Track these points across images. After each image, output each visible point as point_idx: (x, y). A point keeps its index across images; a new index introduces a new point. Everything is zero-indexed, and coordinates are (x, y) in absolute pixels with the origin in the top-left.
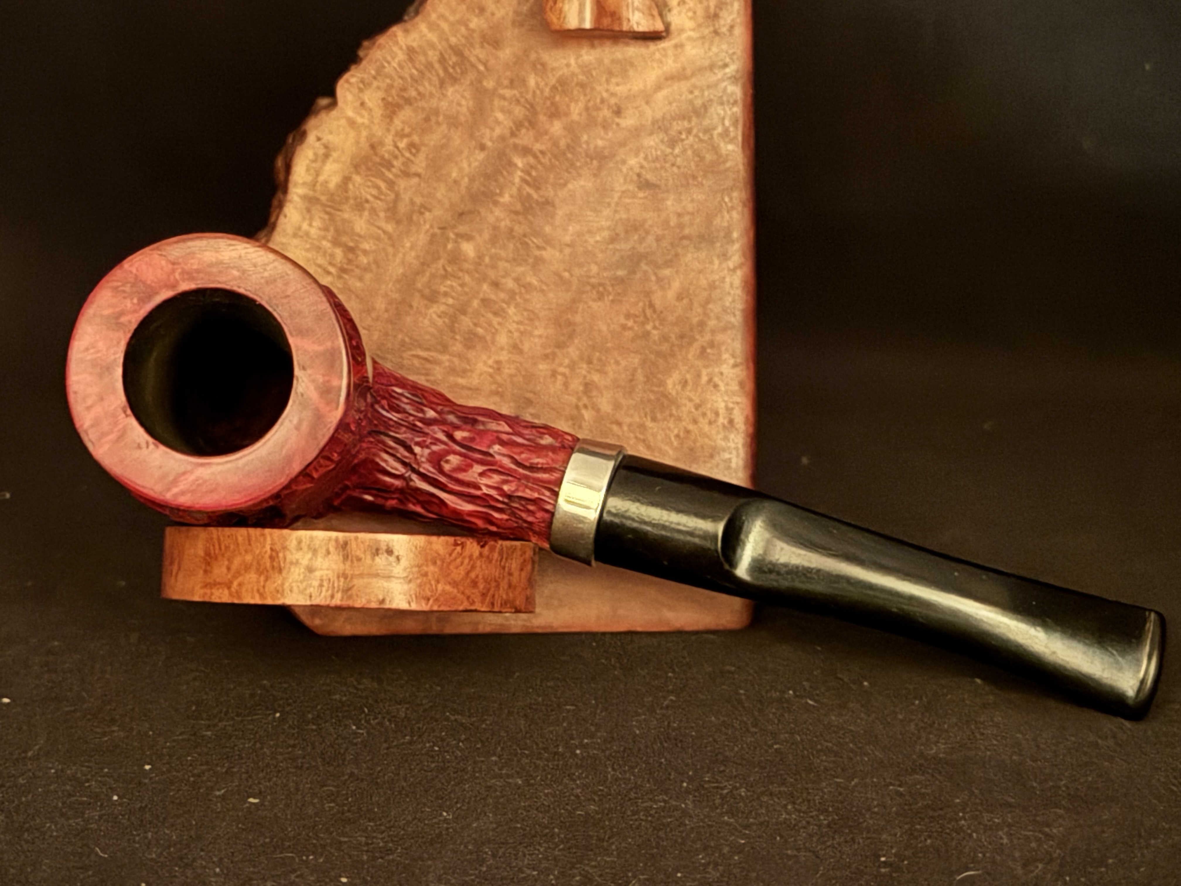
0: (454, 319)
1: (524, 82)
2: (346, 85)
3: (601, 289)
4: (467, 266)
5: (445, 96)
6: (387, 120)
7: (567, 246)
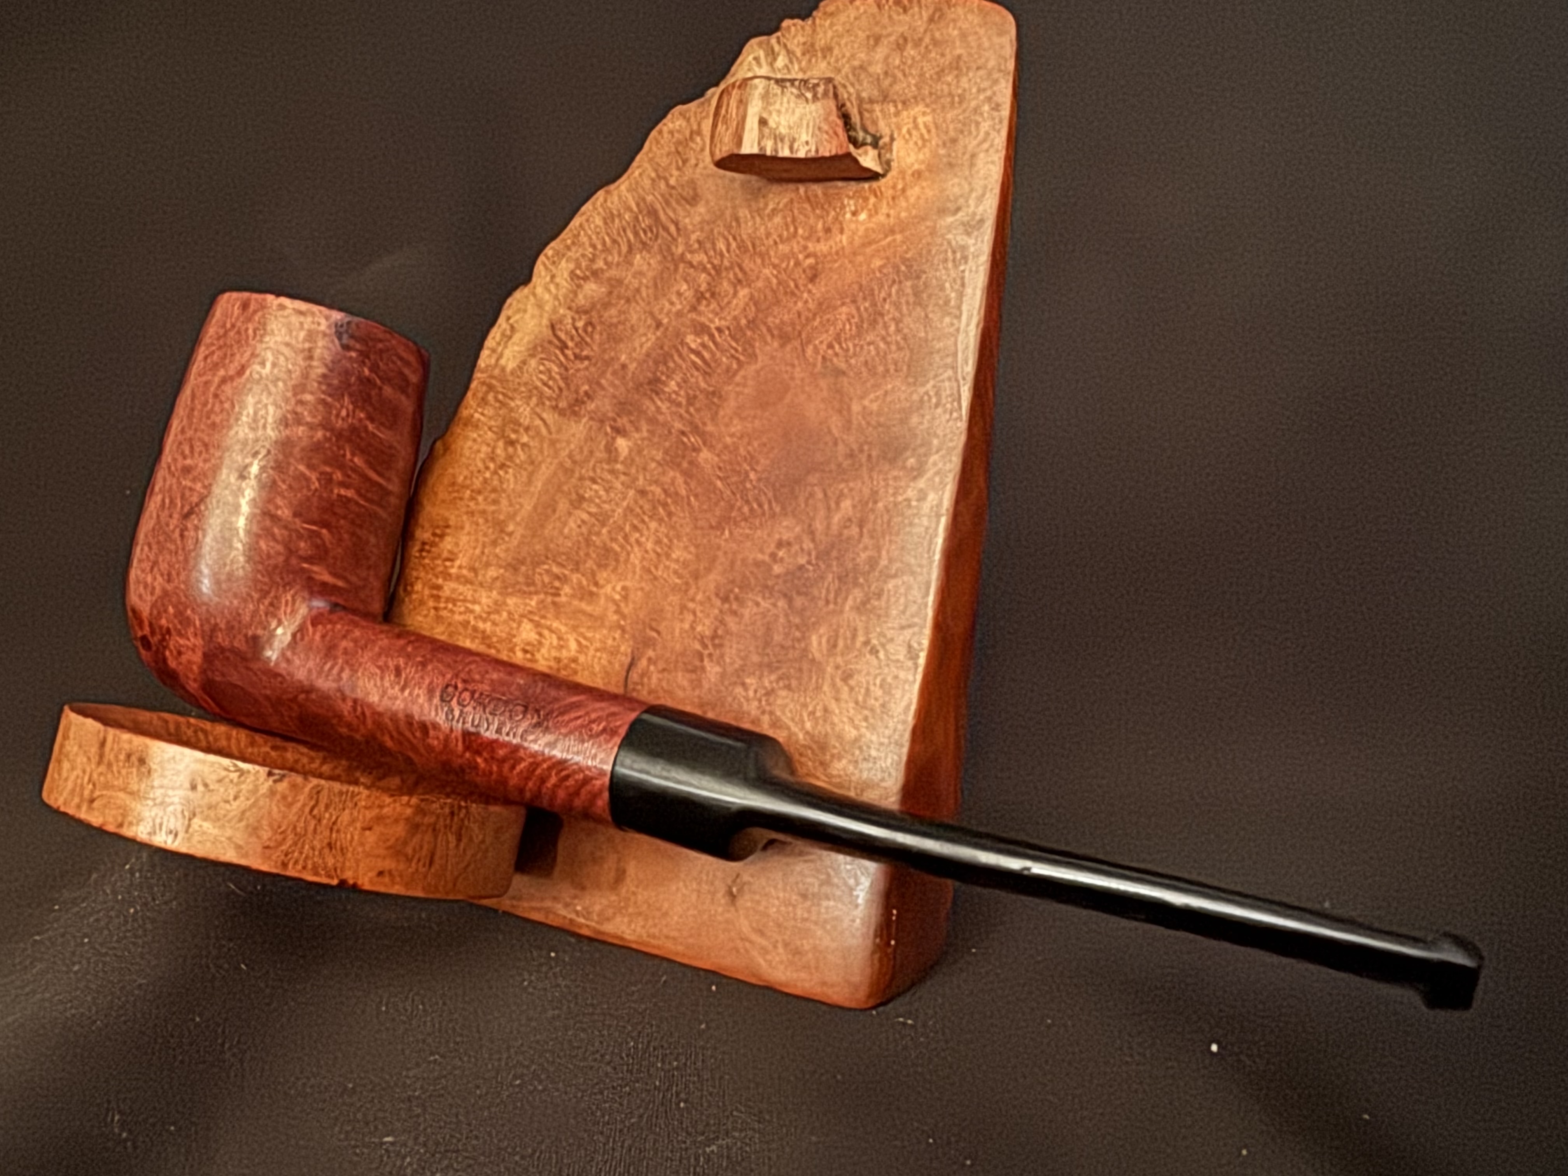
0: (592, 530)
1: (713, 243)
2: (544, 260)
4: (619, 467)
5: (632, 264)
6: (571, 295)
7: (726, 447)
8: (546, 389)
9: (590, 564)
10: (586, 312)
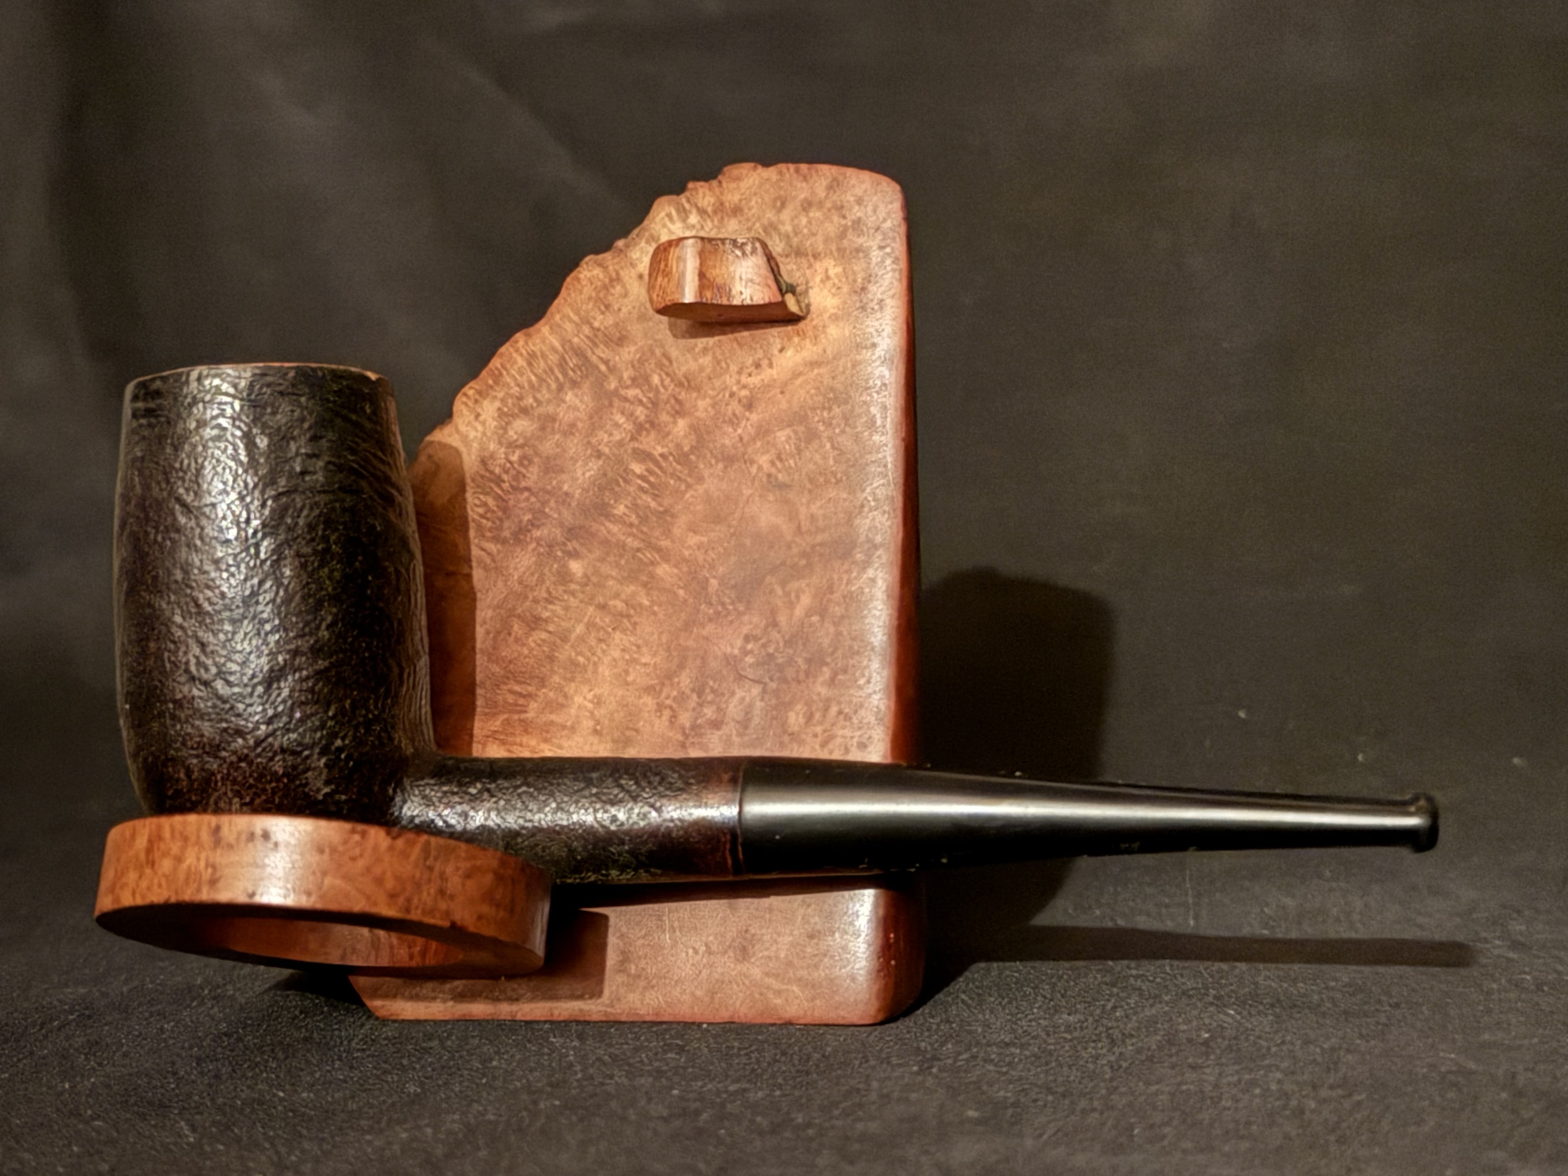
0: (554, 647)
1: (647, 379)
2: (464, 399)
3: (720, 608)
4: (573, 586)
5: (564, 401)
6: (501, 432)
7: (685, 560)
8: (484, 521)
9: (556, 679)
10: (522, 446)
